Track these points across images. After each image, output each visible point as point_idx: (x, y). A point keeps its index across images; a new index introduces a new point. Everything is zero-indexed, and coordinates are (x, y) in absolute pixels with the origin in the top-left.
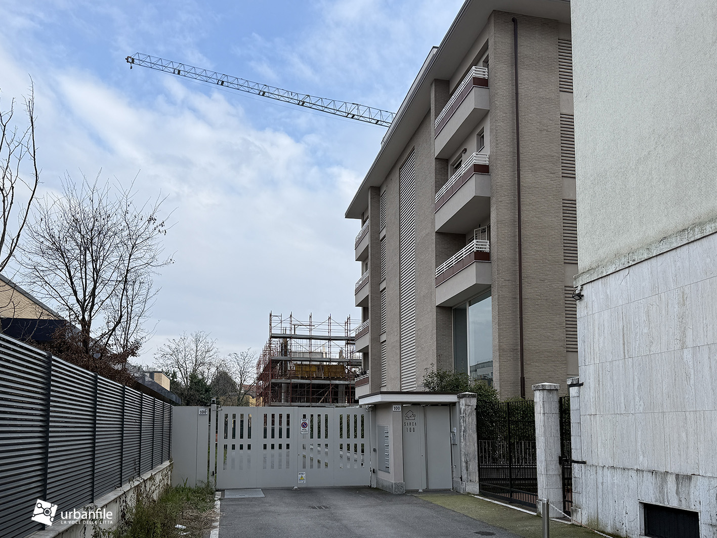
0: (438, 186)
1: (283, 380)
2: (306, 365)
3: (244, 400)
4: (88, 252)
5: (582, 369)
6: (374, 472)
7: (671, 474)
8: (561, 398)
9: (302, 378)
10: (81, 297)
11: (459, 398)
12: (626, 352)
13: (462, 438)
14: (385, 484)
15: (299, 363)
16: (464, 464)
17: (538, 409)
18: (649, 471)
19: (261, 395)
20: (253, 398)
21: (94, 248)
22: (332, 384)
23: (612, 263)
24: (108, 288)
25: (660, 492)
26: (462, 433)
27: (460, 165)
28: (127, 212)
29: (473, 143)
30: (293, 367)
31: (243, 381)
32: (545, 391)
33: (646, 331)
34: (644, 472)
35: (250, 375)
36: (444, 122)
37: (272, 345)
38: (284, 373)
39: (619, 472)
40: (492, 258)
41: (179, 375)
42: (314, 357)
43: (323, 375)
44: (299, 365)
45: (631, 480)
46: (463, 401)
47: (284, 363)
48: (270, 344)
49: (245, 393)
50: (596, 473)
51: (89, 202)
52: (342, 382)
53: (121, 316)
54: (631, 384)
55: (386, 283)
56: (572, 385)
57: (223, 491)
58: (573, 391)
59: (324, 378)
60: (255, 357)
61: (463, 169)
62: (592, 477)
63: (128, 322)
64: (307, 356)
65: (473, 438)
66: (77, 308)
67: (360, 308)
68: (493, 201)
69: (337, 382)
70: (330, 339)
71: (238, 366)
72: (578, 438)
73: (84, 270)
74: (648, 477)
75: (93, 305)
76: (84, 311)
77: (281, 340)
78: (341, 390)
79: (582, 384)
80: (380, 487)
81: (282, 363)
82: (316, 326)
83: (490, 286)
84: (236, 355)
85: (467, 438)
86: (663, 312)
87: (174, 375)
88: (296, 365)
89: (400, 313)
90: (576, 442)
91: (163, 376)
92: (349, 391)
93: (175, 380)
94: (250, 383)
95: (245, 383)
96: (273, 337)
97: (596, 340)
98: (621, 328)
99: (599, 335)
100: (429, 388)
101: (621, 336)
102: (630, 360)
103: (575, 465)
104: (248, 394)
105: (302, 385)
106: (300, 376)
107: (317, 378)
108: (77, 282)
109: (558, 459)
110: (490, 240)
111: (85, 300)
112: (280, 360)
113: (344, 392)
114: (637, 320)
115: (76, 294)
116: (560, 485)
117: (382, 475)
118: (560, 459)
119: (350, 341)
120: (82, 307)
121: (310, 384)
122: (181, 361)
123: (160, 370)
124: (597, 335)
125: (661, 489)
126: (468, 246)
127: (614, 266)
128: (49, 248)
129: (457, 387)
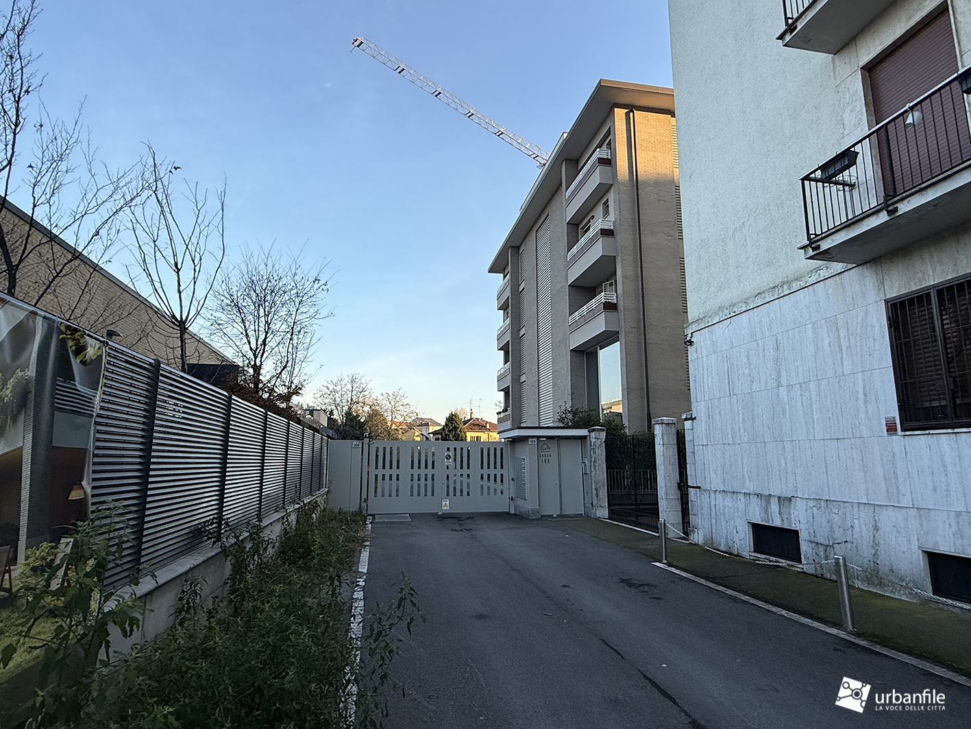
0: (570, 248)
4: (261, 307)
5: (694, 405)
6: (512, 499)
7: (774, 496)
8: (678, 431)
10: (254, 346)
11: (589, 432)
12: (731, 390)
13: (592, 468)
14: (522, 510)
16: (594, 491)
17: (658, 441)
18: (755, 494)
21: (267, 304)
23: (717, 314)
24: (277, 338)
25: (765, 513)
26: (592, 464)
27: (589, 228)
28: (295, 274)
29: (599, 210)
31: (393, 418)
32: (664, 425)
33: (747, 371)
34: (751, 496)
36: (574, 194)
39: (729, 495)
40: (619, 308)
41: (335, 412)
45: (739, 503)
46: (593, 434)
50: (710, 497)
51: (264, 266)
53: (287, 362)
54: (737, 418)
55: (526, 330)
56: (686, 419)
57: (373, 516)
58: (688, 424)
61: (591, 233)
62: (706, 500)
63: (293, 367)
65: (603, 469)
66: (250, 355)
67: (502, 352)
68: (618, 260)
71: (390, 405)
72: (693, 466)
73: (257, 323)
74: (754, 500)
75: (264, 352)
76: (256, 358)
79: (695, 418)
80: (518, 513)
83: (618, 332)
84: (387, 395)
85: (597, 468)
86: (761, 356)
87: (331, 413)
89: (538, 356)
90: (691, 470)
91: (322, 413)
93: (332, 417)
97: (705, 380)
98: (726, 369)
99: (708, 376)
100: (563, 423)
101: (726, 377)
102: (735, 396)
103: (691, 490)
108: (251, 333)
109: (676, 485)
110: (616, 292)
111: (257, 348)
114: (739, 362)
115: (249, 343)
116: (679, 508)
117: (519, 502)
118: (679, 484)
120: (254, 355)
122: (338, 400)
123: (319, 408)
124: (706, 375)
125: (766, 509)
126: (598, 297)
127: (718, 316)
128: (228, 305)
129: (589, 422)
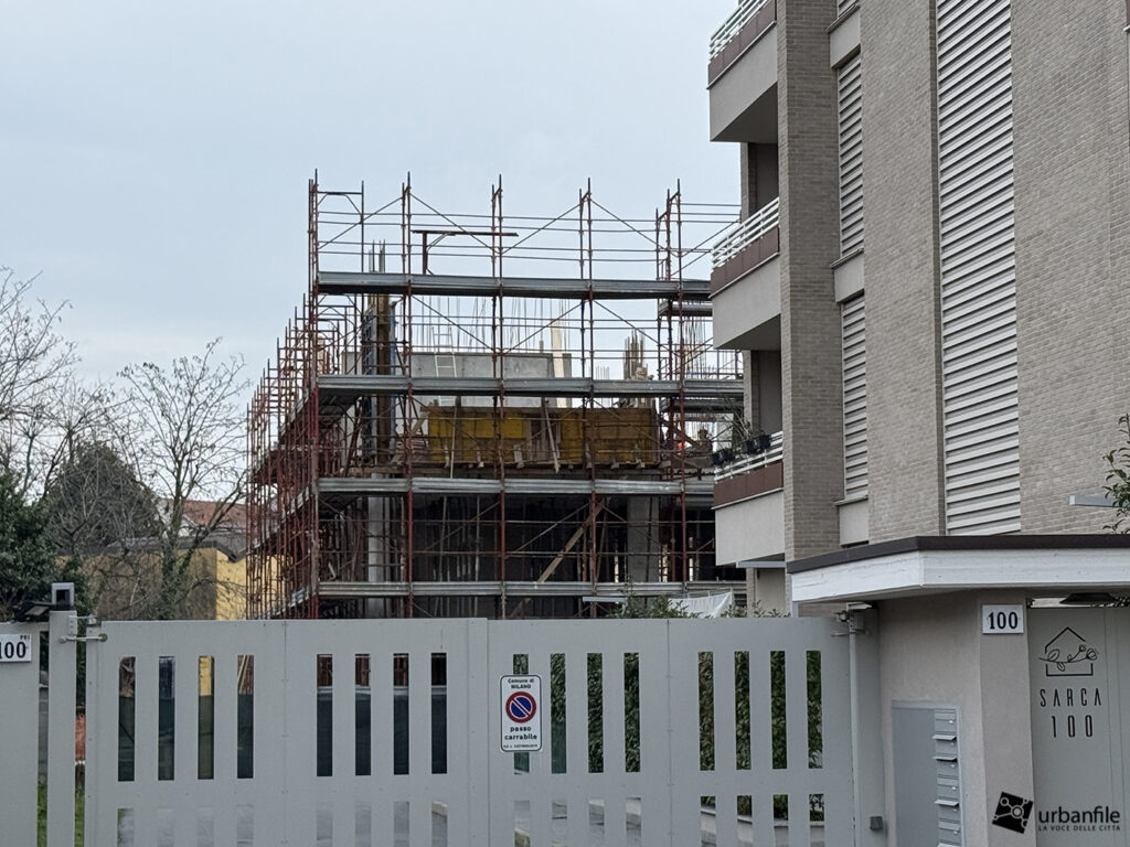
1: (375, 482)
2: (476, 412)
3: (191, 569)
9: (463, 470)
15: (447, 401)
19: (269, 548)
20: (233, 558)
22: (600, 497)
30: (421, 420)
31: (185, 487)
35: (217, 459)
37: (322, 326)
38: (379, 453)
42: (514, 373)
43: (556, 456)
44: (446, 411)
47: (374, 406)
48: (313, 319)
49: (197, 542)
52: (644, 486)
55: (865, 25)
59: (563, 467)
60: (239, 379)
64: (484, 371)
69: (623, 486)
70: (587, 293)
71: (164, 421)
77: (363, 302)
78: (642, 521)
81: (366, 405)
82: (523, 234)
84: (152, 373)
88: (434, 412)
89: (935, 161)
92: (679, 527)
94: (220, 496)
95: (196, 495)
96: (321, 287)
104: (209, 545)
105: (461, 503)
106: (449, 461)
107: (531, 470)
112: (360, 392)
113: (655, 531)
119: (680, 299)
121: (496, 497)
